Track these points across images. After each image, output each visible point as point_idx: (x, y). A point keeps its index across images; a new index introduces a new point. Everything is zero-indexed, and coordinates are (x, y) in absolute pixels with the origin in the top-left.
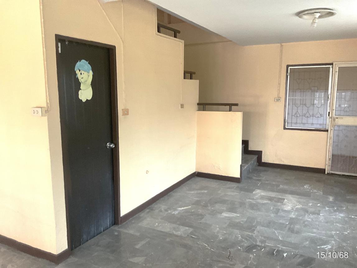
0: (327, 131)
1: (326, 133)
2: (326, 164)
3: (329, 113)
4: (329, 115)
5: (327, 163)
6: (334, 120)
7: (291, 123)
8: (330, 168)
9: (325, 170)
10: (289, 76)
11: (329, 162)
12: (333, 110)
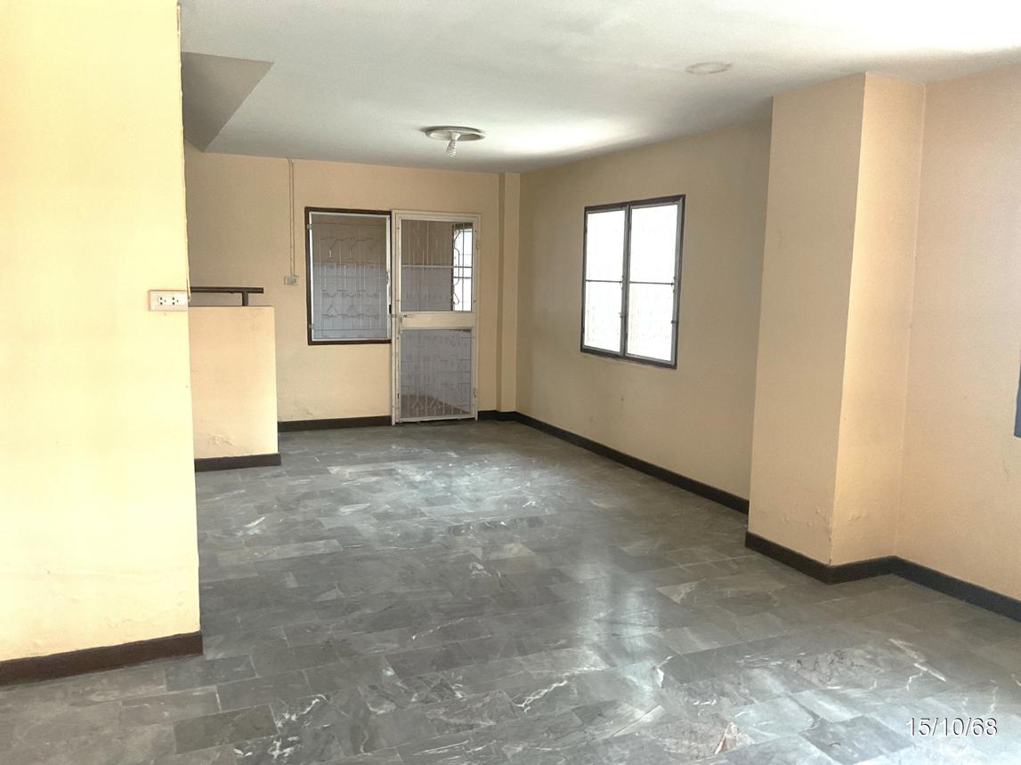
0: (389, 342)
1: (388, 345)
2: (391, 407)
3: (390, 306)
4: (390, 312)
5: (394, 404)
6: (401, 320)
7: (322, 330)
8: (399, 412)
9: (389, 418)
10: (311, 231)
11: (397, 402)
12: (397, 301)
